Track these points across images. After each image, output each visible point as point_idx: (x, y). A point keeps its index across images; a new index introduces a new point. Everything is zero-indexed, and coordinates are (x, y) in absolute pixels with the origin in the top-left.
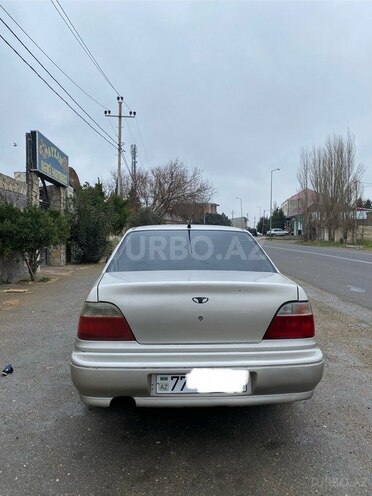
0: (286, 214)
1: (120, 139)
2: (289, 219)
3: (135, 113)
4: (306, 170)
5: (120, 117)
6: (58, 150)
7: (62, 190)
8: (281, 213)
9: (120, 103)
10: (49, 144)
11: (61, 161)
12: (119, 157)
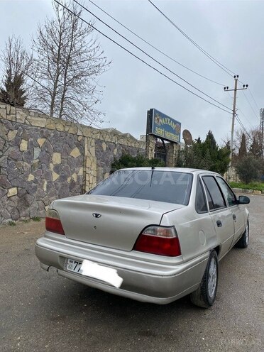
1: (234, 107)
3: (247, 86)
5: (235, 90)
6: (171, 119)
7: (175, 145)
9: (236, 80)
10: (163, 116)
11: (174, 126)
12: (233, 119)
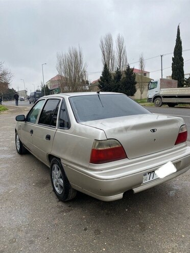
0: (49, 88)
2: (51, 90)
4: (60, 65)
8: (47, 87)
